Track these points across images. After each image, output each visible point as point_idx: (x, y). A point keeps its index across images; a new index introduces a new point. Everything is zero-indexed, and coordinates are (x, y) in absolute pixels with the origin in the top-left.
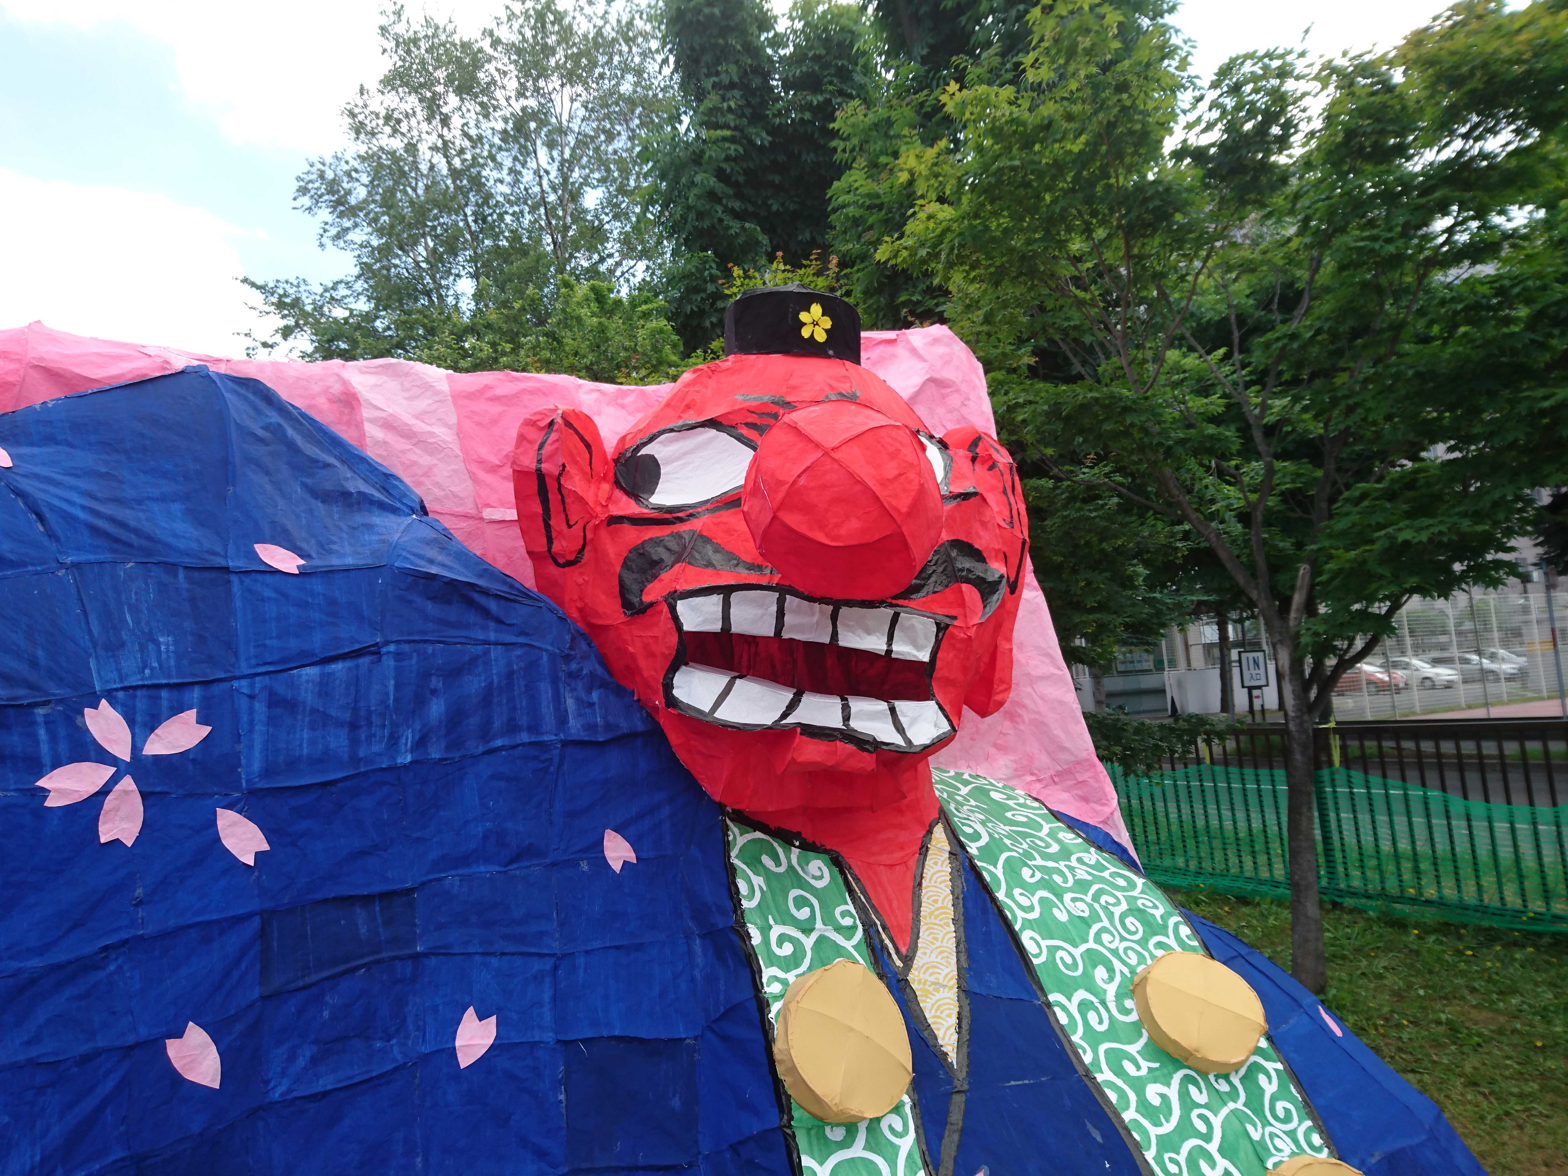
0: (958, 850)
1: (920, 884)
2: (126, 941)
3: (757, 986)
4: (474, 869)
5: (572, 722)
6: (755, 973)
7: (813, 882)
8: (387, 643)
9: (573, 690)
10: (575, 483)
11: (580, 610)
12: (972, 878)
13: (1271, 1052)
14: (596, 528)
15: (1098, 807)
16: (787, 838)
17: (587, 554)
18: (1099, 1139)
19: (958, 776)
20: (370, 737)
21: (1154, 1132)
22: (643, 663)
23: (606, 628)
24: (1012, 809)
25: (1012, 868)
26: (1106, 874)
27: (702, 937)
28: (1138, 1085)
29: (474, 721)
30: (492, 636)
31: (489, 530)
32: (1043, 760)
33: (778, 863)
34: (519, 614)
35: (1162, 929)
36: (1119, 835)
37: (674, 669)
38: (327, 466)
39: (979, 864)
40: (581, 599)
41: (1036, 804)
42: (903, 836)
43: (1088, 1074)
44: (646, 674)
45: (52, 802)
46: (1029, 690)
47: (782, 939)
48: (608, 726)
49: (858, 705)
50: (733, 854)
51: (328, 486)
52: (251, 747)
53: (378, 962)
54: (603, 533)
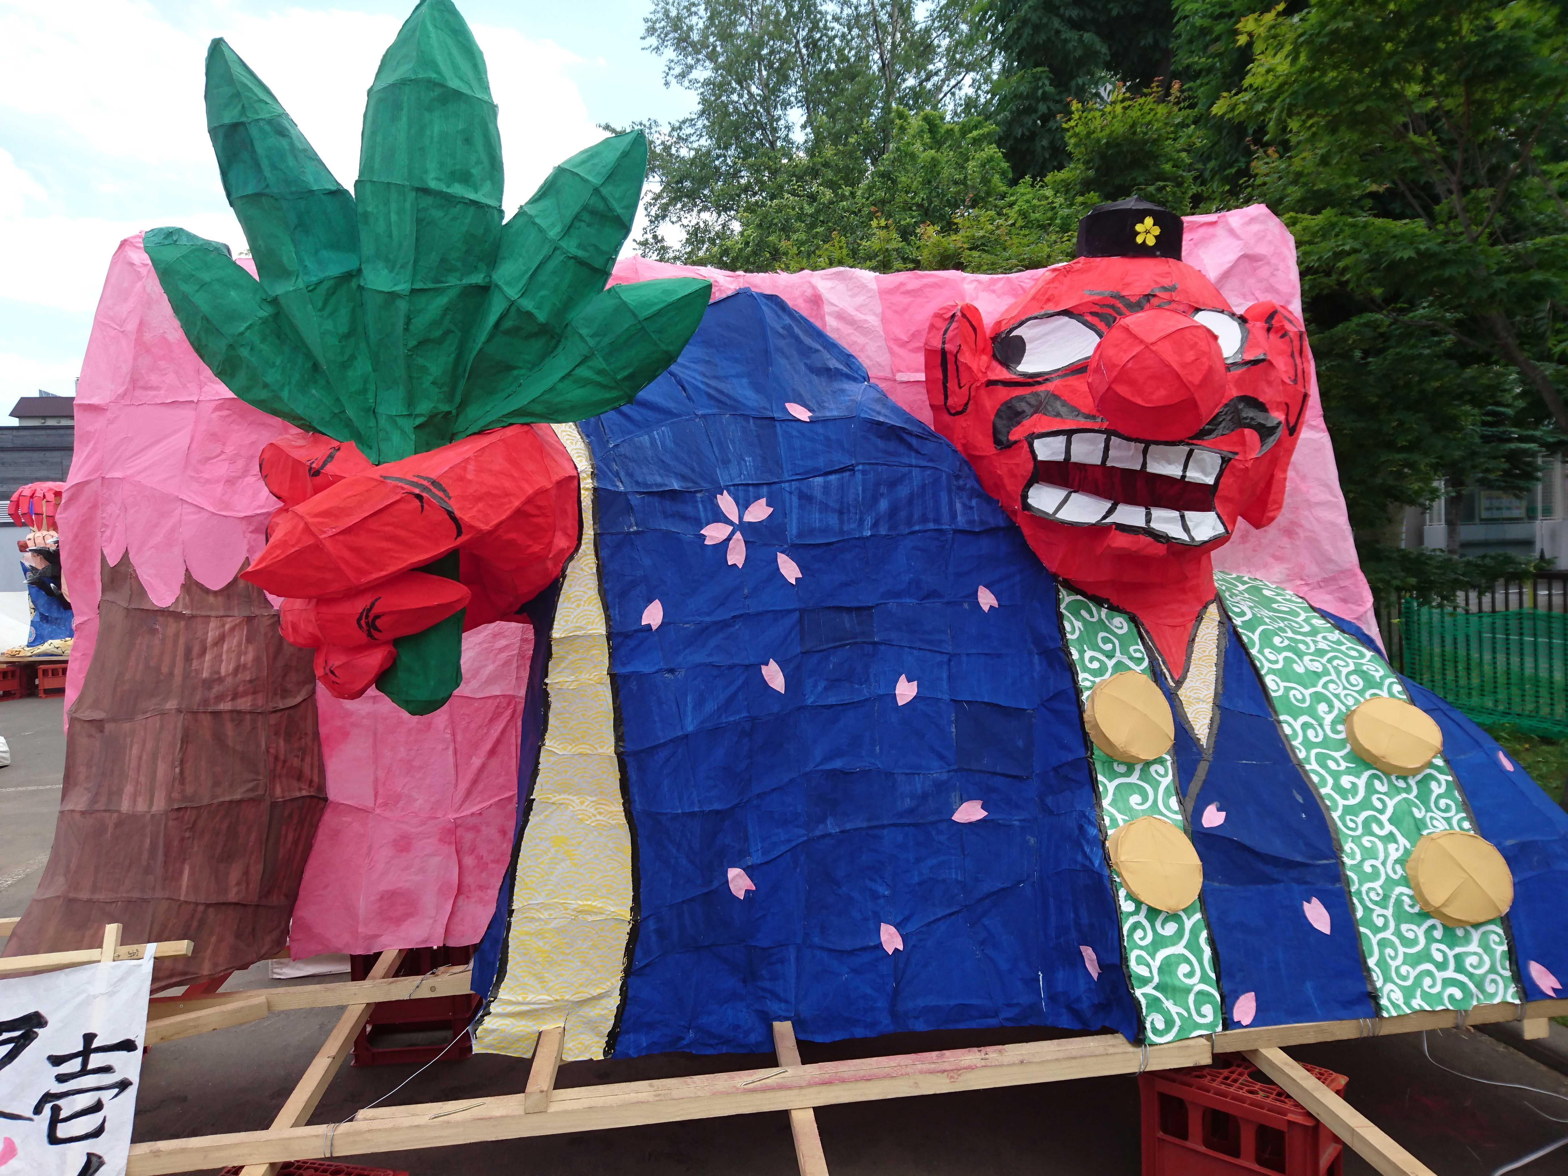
0: (1226, 619)
1: (1193, 640)
2: (741, 615)
3: (1075, 682)
4: (903, 601)
5: (959, 518)
6: (1074, 674)
7: (1115, 630)
8: (858, 464)
9: (960, 498)
10: (965, 358)
11: (964, 445)
12: (1234, 639)
13: (1446, 770)
14: (978, 388)
15: (1354, 607)
16: (1099, 602)
17: (971, 407)
18: (1301, 801)
19: (1239, 579)
20: (849, 519)
21: (1341, 802)
22: (1007, 481)
23: (982, 458)
24: (1278, 602)
25: (1266, 638)
26: (1343, 648)
27: (1040, 654)
28: (1336, 775)
29: (903, 514)
30: (914, 462)
31: (899, 388)
32: (1312, 569)
33: (1092, 616)
34: (929, 447)
35: (1379, 686)
36: (1369, 630)
37: (1029, 485)
38: (817, 351)
39: (1240, 630)
40: (964, 437)
41: (1300, 600)
42: (1184, 609)
43: (1300, 764)
44: (1009, 488)
45: (707, 542)
46: (1307, 513)
47: (1092, 659)
48: (982, 522)
49: (1156, 513)
50: (1062, 606)
51: (819, 365)
52: (791, 520)
53: (856, 643)
54: (982, 392)
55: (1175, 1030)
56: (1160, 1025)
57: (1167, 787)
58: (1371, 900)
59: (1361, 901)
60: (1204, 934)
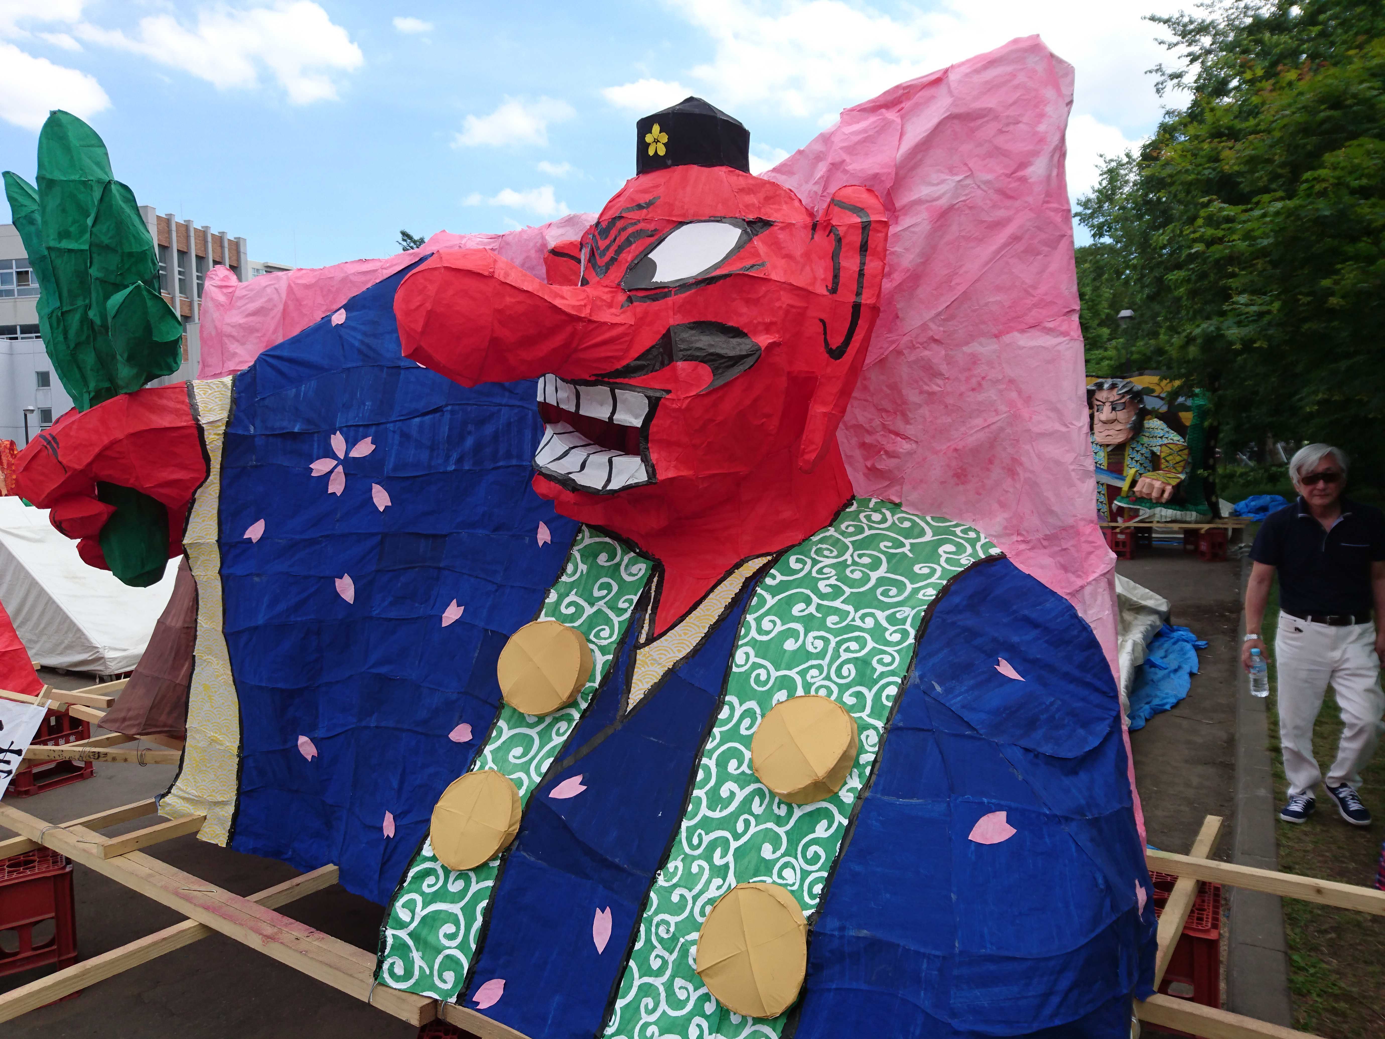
1: (707, 596)
4: (475, 531)
8: (449, 405)
16: (630, 546)
20: (438, 455)
21: (705, 811)
25: (789, 601)
28: (723, 778)
29: (488, 451)
30: (506, 401)
32: (1032, 522)
33: (609, 560)
35: (872, 683)
39: (759, 592)
42: (719, 560)
43: (701, 755)
45: (313, 474)
47: (571, 604)
49: (592, 457)
50: (576, 548)
52: (390, 456)
53: (424, 567)
55: (412, 981)
56: (399, 970)
57: (554, 747)
58: (657, 934)
59: (648, 931)
60: (484, 903)
